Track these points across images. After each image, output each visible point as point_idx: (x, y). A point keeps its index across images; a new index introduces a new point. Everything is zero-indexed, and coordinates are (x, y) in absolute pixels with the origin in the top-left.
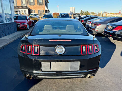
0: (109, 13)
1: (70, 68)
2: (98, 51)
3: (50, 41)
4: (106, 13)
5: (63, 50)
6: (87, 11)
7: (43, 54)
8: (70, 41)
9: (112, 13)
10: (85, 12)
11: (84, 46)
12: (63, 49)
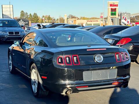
0: (79, 18)
1: (108, 77)
2: (128, 59)
3: (87, 50)
4: (73, 17)
5: (101, 59)
6: (35, 14)
7: (83, 64)
8: (105, 49)
9: (84, 18)
10: (30, 14)
11: (117, 54)
12: (101, 57)
